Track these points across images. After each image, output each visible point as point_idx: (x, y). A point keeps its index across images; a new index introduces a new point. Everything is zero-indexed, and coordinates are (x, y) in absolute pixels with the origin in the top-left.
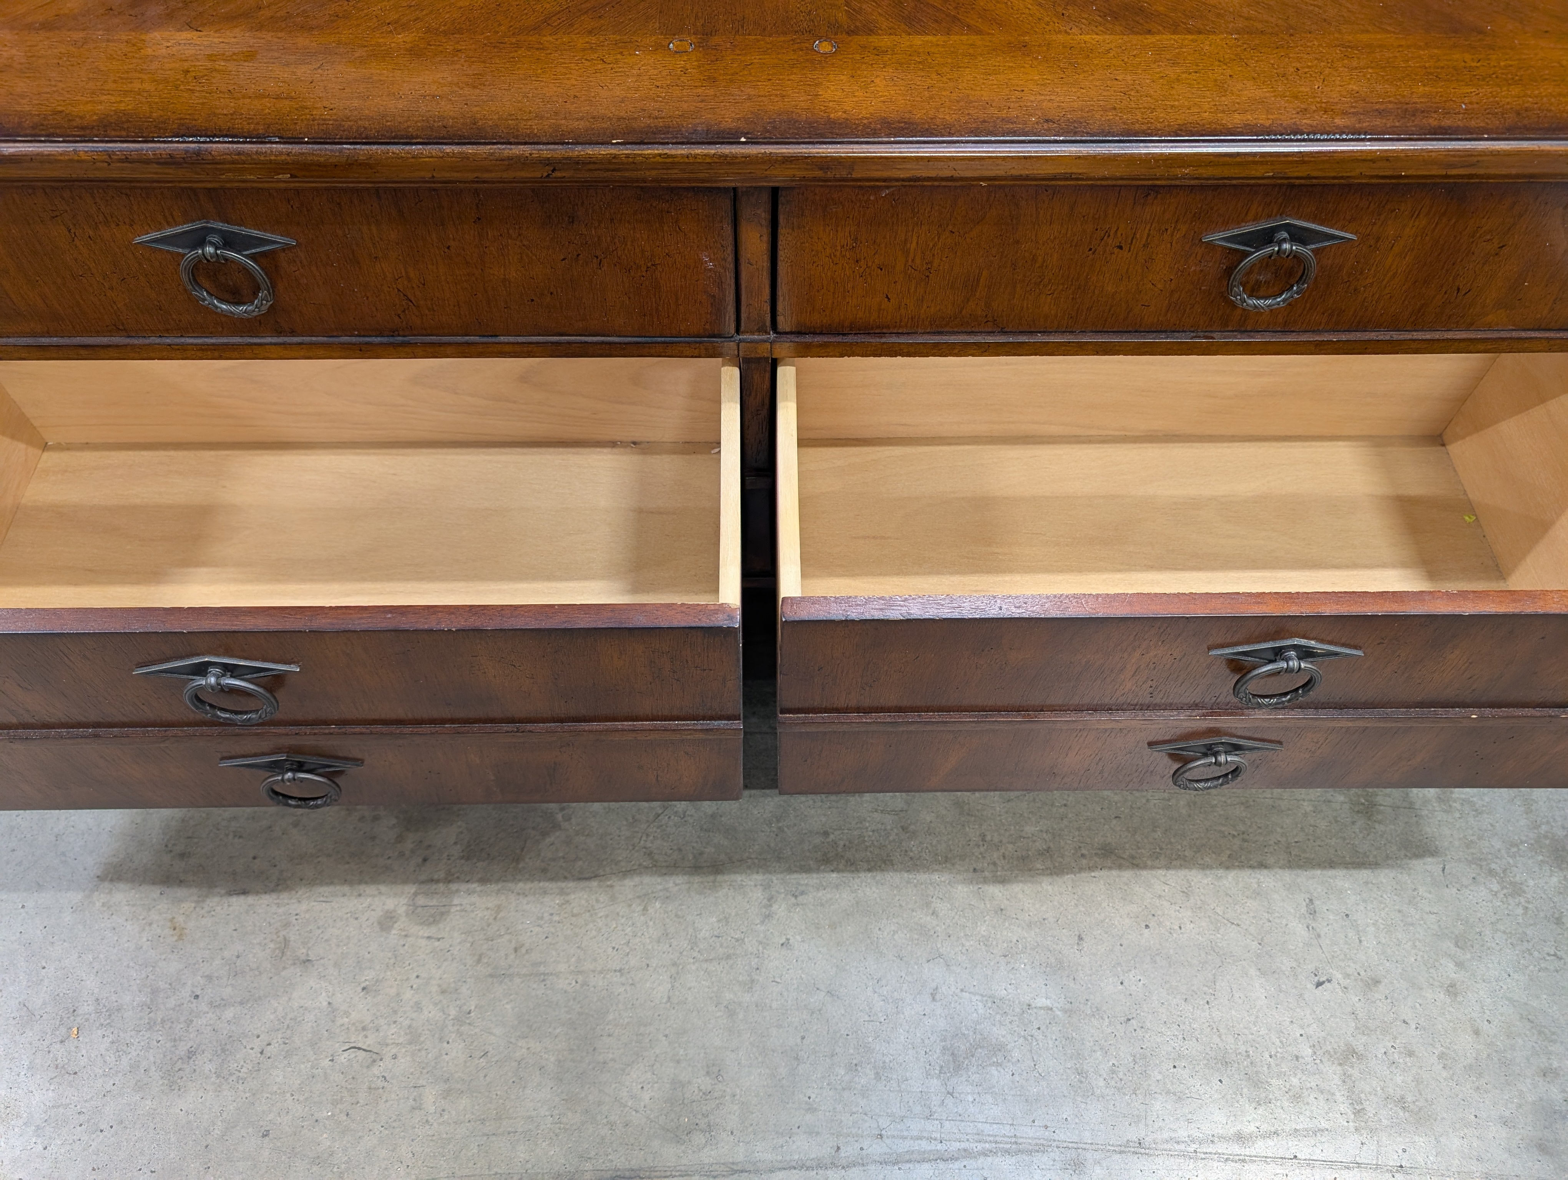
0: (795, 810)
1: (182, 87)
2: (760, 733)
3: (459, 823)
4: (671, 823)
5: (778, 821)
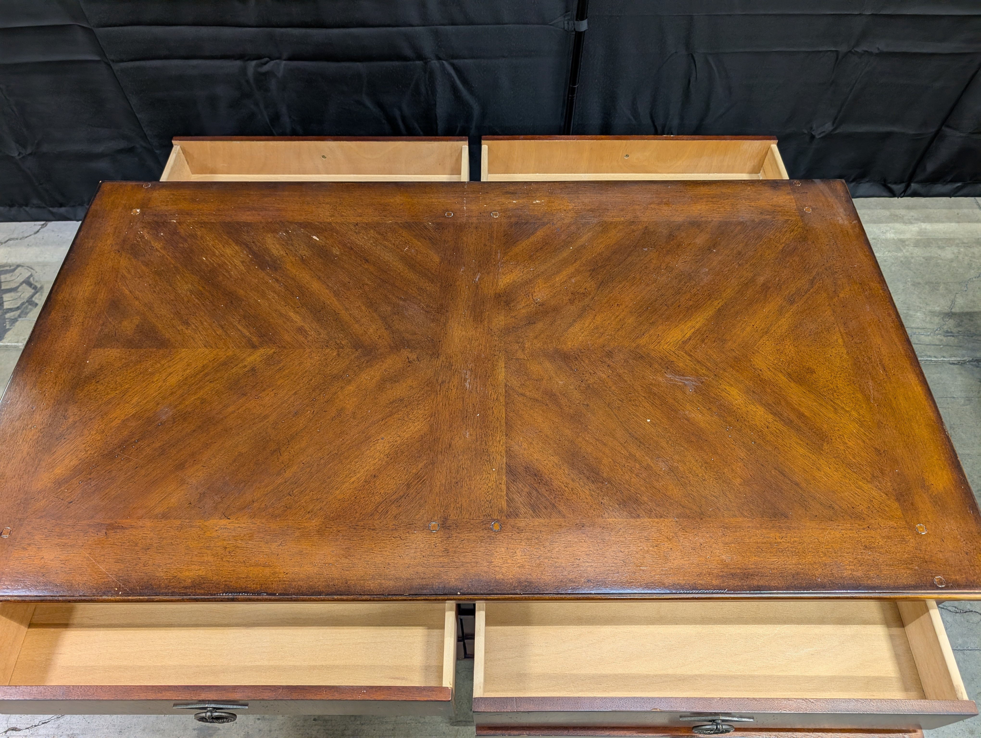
1: (224, 559)
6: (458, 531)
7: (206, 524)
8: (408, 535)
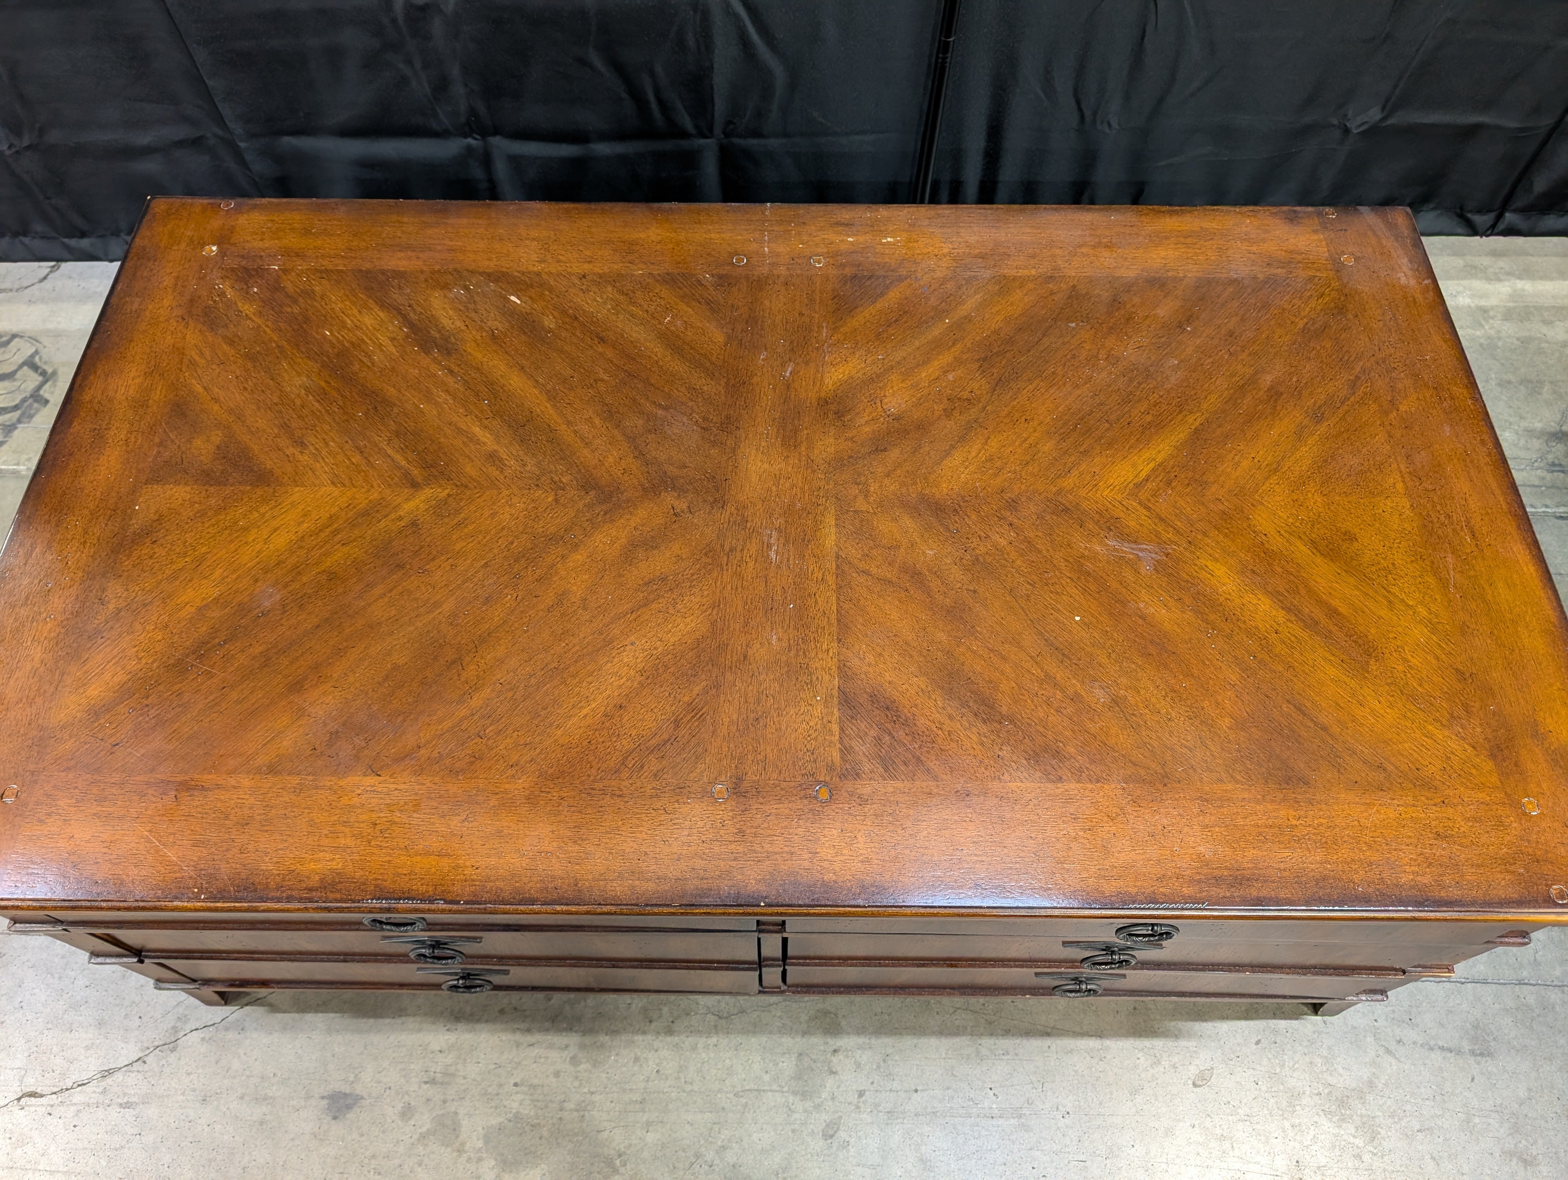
0: (797, 1162)
1: (373, 843)
2: (771, 1091)
3: (543, 1166)
4: (702, 1171)
5: (784, 1172)
6: (761, 800)
7: (341, 783)
8: (677, 805)
